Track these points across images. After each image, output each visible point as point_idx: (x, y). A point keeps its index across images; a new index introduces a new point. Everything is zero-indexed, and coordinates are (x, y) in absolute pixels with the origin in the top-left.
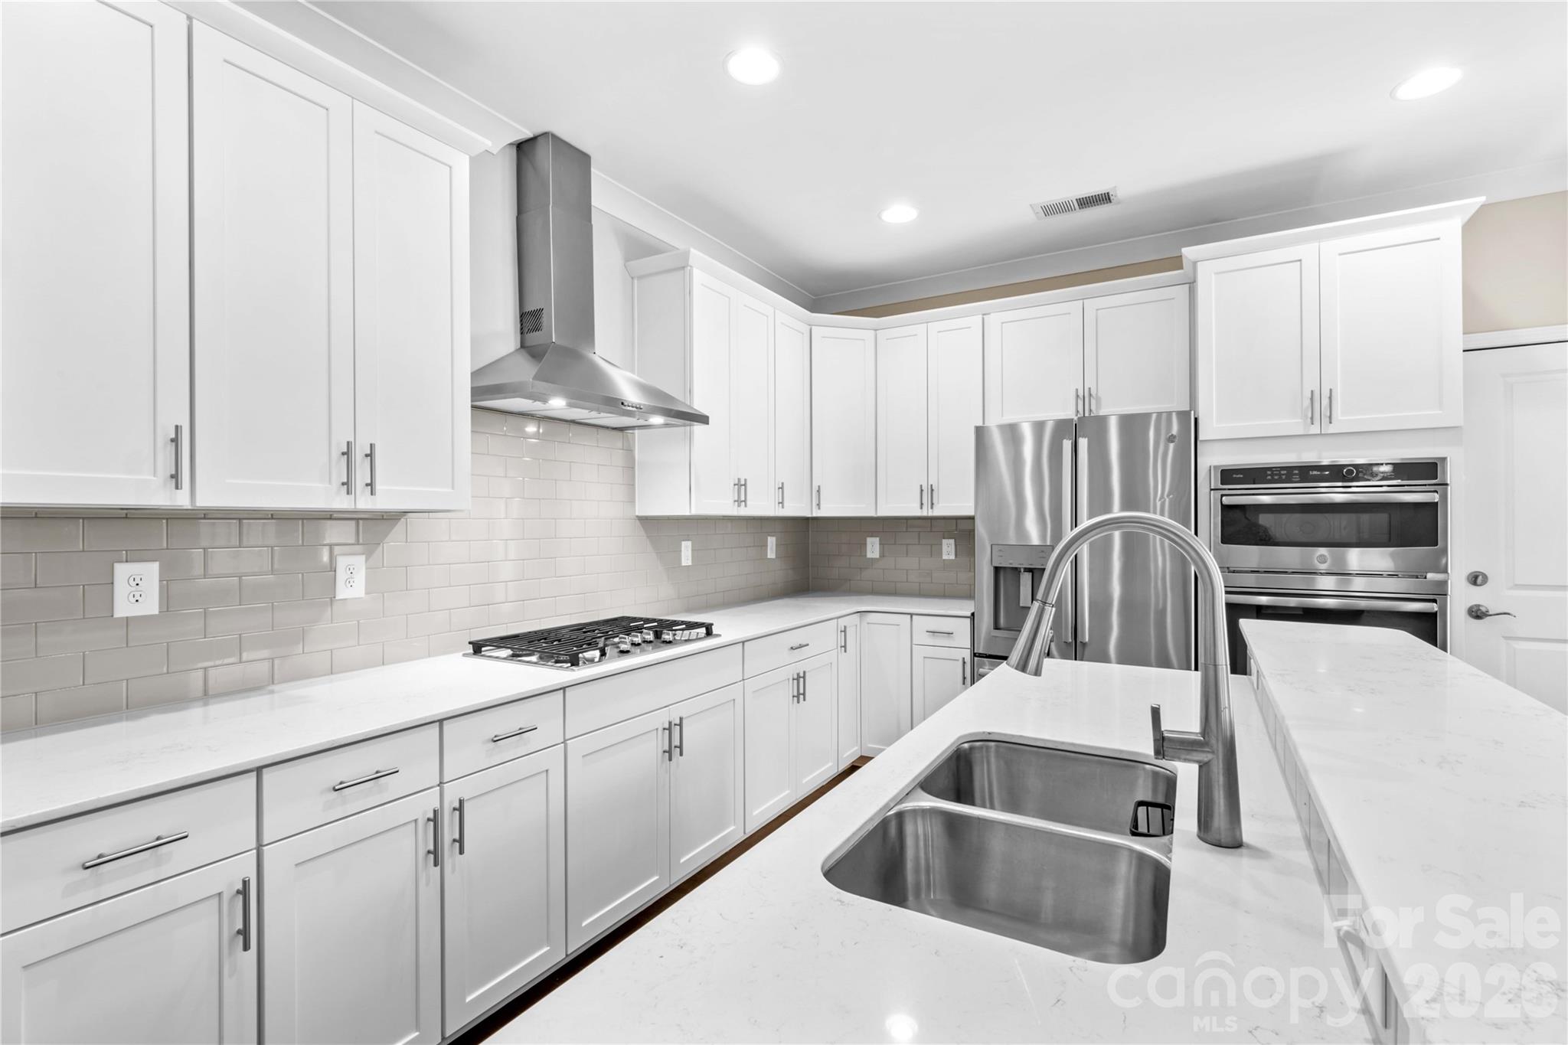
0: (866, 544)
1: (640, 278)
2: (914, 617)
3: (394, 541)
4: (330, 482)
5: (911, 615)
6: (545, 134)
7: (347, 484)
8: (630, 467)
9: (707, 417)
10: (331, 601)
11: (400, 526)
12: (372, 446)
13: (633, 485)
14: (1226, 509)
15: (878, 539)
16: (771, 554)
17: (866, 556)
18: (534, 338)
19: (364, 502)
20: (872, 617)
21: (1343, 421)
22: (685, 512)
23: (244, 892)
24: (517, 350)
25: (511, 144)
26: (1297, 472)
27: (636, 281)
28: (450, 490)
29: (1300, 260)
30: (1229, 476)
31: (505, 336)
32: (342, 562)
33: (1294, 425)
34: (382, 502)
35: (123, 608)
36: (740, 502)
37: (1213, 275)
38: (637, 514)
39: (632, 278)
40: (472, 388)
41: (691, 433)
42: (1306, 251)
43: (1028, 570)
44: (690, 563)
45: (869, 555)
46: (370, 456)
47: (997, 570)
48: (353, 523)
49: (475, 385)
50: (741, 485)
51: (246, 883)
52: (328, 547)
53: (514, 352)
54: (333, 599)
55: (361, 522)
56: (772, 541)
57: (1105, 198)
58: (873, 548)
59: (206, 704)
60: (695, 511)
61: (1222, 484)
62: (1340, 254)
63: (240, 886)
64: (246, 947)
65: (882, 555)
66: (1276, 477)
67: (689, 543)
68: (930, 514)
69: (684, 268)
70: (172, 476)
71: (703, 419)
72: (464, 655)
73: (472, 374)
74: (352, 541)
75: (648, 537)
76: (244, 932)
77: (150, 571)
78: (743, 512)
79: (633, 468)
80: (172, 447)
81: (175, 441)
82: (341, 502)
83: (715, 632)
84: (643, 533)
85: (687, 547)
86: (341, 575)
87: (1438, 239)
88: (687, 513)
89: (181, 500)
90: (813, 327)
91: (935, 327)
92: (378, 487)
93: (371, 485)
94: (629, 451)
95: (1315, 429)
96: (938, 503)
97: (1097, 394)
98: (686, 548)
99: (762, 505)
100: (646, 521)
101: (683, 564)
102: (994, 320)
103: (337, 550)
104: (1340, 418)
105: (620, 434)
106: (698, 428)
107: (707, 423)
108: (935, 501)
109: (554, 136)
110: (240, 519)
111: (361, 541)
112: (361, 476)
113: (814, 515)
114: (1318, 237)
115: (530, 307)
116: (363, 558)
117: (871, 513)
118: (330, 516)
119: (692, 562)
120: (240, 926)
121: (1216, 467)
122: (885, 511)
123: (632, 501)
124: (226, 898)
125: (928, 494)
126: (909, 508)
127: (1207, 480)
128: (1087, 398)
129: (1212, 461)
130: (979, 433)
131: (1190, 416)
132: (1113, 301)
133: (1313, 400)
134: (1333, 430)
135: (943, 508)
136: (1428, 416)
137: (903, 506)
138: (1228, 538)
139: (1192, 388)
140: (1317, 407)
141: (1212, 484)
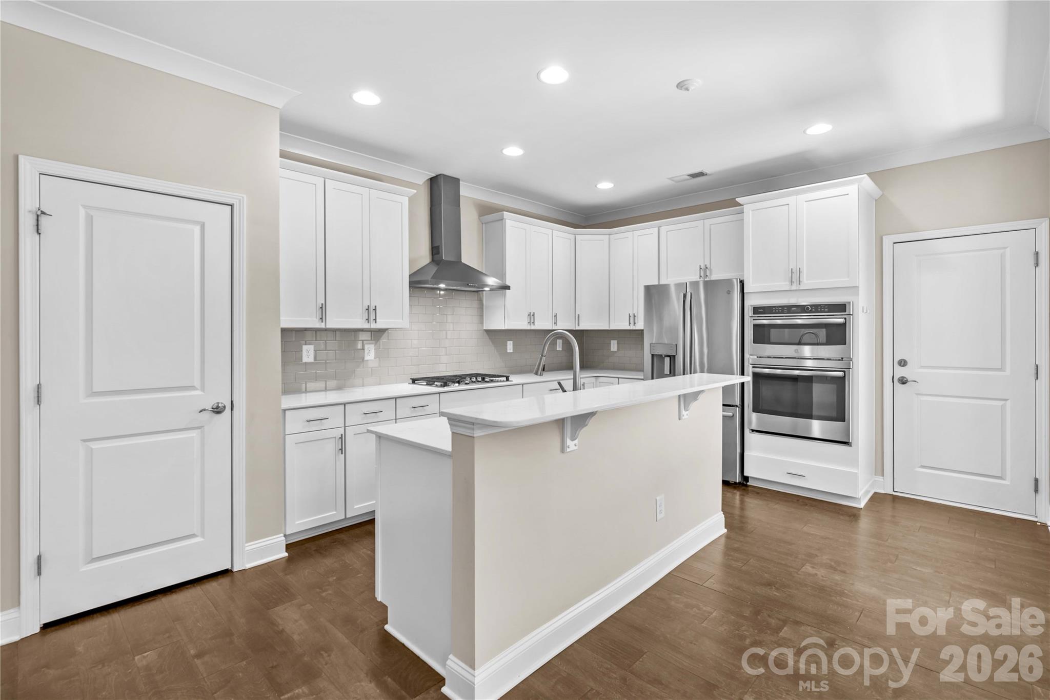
0: (610, 344)
1: (485, 223)
2: (620, 379)
3: (384, 340)
4: (363, 319)
5: (618, 378)
6: (441, 175)
7: (368, 320)
8: (481, 307)
9: (509, 287)
10: (363, 361)
11: (386, 333)
12: (375, 306)
13: (483, 316)
14: (755, 326)
15: (616, 341)
16: (559, 348)
17: (610, 350)
18: (436, 257)
19: (374, 326)
20: (601, 379)
21: (807, 283)
22: (502, 327)
23: (341, 438)
24: (430, 262)
25: (428, 179)
26: (786, 308)
27: (484, 225)
28: (401, 321)
29: (788, 204)
30: (757, 310)
31: (424, 258)
32: (366, 347)
33: (784, 285)
34: (380, 325)
35: (305, 359)
36: (531, 322)
37: (751, 212)
38: (484, 328)
39: (483, 224)
40: (410, 282)
41: (505, 292)
42: (791, 200)
43: (666, 356)
44: (512, 351)
45: (612, 350)
46: (375, 310)
47: (653, 355)
48: (370, 332)
49: (411, 280)
50: (531, 315)
51: (342, 435)
52: (361, 342)
53: (428, 264)
54: (363, 359)
55: (373, 332)
56: (559, 342)
57: (701, 174)
58: (614, 346)
59: (326, 391)
60: (507, 327)
61: (754, 314)
62: (806, 201)
63: (340, 436)
64: (342, 453)
65: (618, 349)
66: (777, 311)
67: (511, 342)
68: (634, 328)
69: (502, 220)
70: (321, 319)
72: (409, 384)
73: (410, 276)
74: (370, 339)
75: (490, 339)
76: (341, 449)
77: (311, 348)
78: (533, 327)
79: (483, 308)
80: (321, 309)
81: (322, 308)
82: (366, 326)
83: (510, 379)
84: (487, 337)
85: (510, 344)
86: (366, 351)
87: (848, 194)
88: (503, 328)
89: (323, 326)
90: (577, 236)
91: (637, 233)
92: (377, 320)
93: (375, 320)
94: (481, 301)
95: (794, 287)
96: (638, 322)
97: (710, 268)
99: (545, 324)
100: (488, 332)
101: (508, 352)
102: (663, 229)
103: (365, 342)
104: (805, 282)
105: (476, 294)
107: (509, 289)
108: (636, 321)
109: (443, 175)
110: (316, 331)
111: (373, 339)
112: (372, 317)
113: (577, 329)
114: (797, 193)
115: (436, 245)
116: (373, 345)
117: (607, 328)
118: (362, 330)
119: (513, 350)
120: (340, 448)
121: (751, 306)
122: (613, 327)
123: (482, 323)
124: (337, 438)
125: (633, 318)
126: (624, 325)
127: (748, 312)
128: (705, 270)
129: (750, 302)
130: (648, 289)
131: (742, 283)
132: (718, 221)
133: (792, 272)
134: (802, 288)
135: (640, 325)
136: (843, 281)
137: (622, 324)
138: (756, 341)
139: (743, 270)
140: (795, 276)
141: (751, 314)
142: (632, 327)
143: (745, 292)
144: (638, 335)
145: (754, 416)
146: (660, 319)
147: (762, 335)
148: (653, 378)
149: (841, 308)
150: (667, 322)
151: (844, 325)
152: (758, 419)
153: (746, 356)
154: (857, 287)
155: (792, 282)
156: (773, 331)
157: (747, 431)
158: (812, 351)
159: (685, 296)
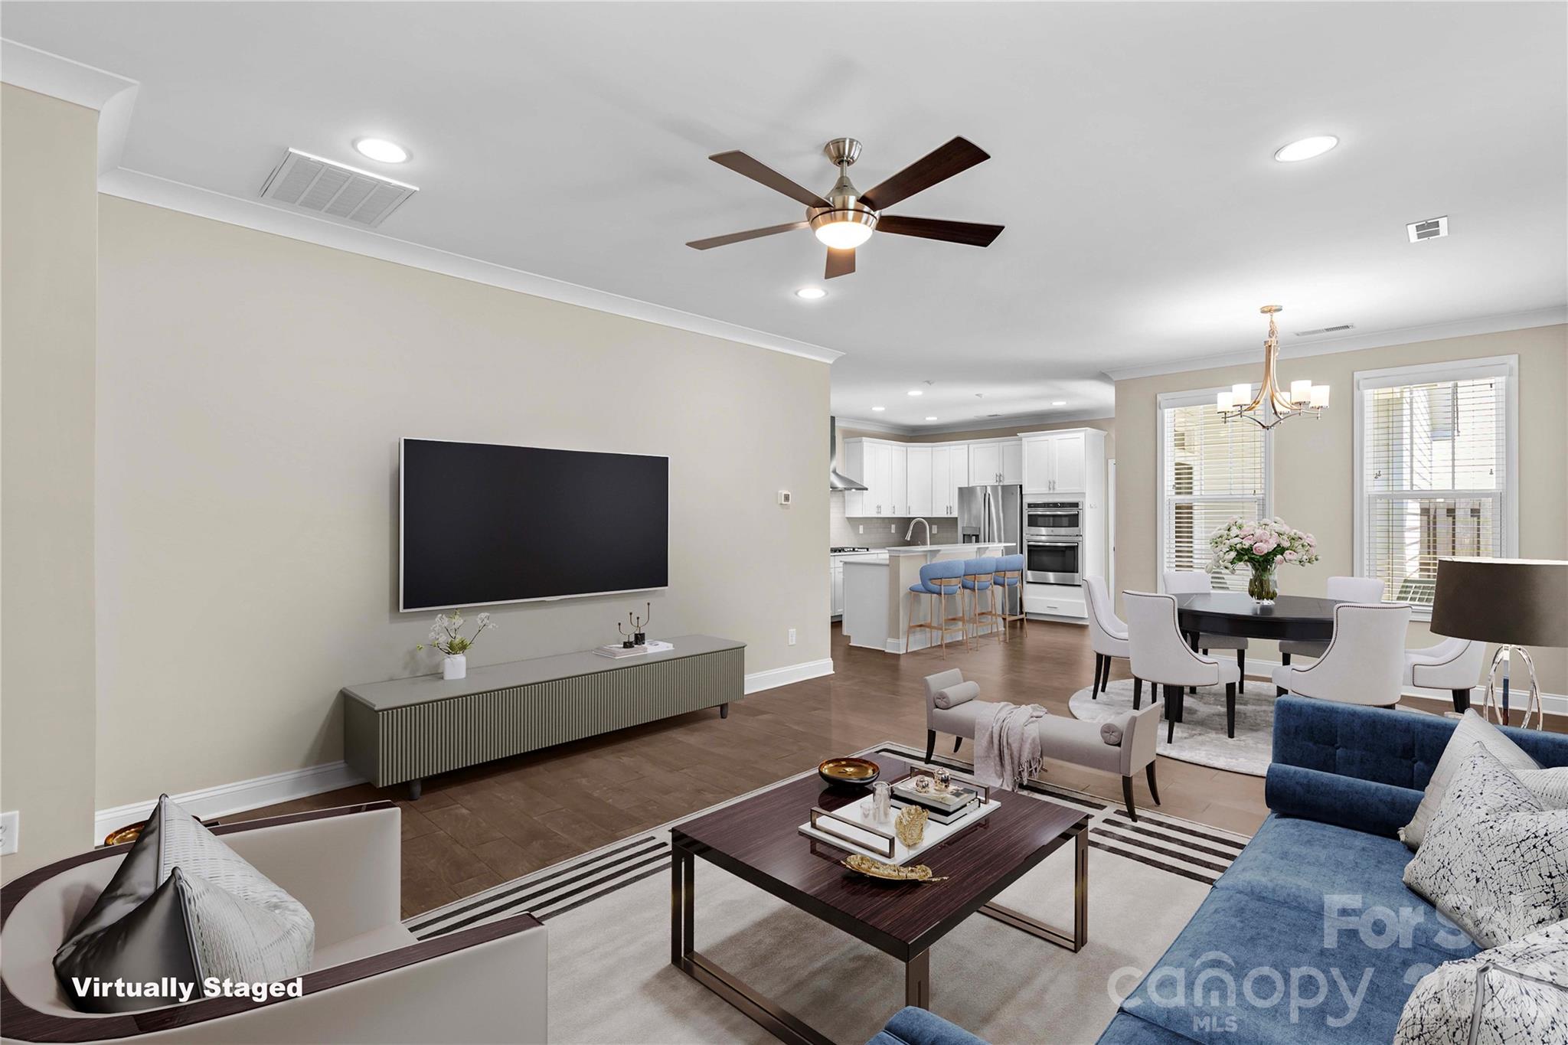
0: (932, 528)
8: (844, 502)
13: (845, 508)
14: (1029, 515)
15: (937, 526)
16: (893, 531)
21: (1059, 489)
22: (861, 516)
26: (1046, 505)
29: (1048, 441)
30: (1030, 505)
33: (1045, 490)
36: (879, 513)
37: (1026, 443)
38: (847, 516)
41: (863, 493)
42: (1049, 438)
43: (973, 535)
44: (863, 532)
45: (933, 533)
47: (964, 535)
50: (879, 507)
56: (893, 526)
58: (935, 529)
60: (864, 515)
62: (1057, 440)
65: (938, 532)
66: (1041, 506)
67: (862, 526)
69: (860, 442)
71: (867, 489)
75: (849, 524)
78: (881, 516)
79: (846, 502)
83: (869, 550)
84: (848, 522)
91: (952, 447)
94: (844, 497)
95: (1051, 492)
97: (1003, 476)
98: (861, 528)
99: (886, 513)
100: (849, 519)
101: (860, 531)
102: (971, 446)
104: (1057, 489)
106: (865, 491)
108: (952, 512)
113: (907, 517)
114: (1052, 434)
117: (930, 516)
121: (1026, 502)
122: (934, 516)
123: (844, 513)
125: (949, 509)
126: (944, 515)
127: (1025, 506)
128: (1000, 477)
129: (1026, 500)
130: (960, 489)
131: (1021, 486)
132: (1007, 443)
133: (1050, 483)
134: (1055, 492)
135: (955, 514)
136: (1075, 489)
137: (941, 513)
138: (1030, 525)
139: (1021, 477)
140: (1051, 485)
141: (1027, 508)
142: (949, 516)
143: (1023, 493)
144: (954, 521)
145: (1029, 572)
146: (970, 511)
147: (1034, 521)
148: (964, 542)
149: (1076, 505)
150: (974, 512)
151: (1078, 515)
152: (1032, 574)
153: (1024, 535)
154: (1084, 493)
155: (1050, 489)
156: (1039, 518)
157: (1024, 582)
158: (1047, 531)
159: (985, 495)
